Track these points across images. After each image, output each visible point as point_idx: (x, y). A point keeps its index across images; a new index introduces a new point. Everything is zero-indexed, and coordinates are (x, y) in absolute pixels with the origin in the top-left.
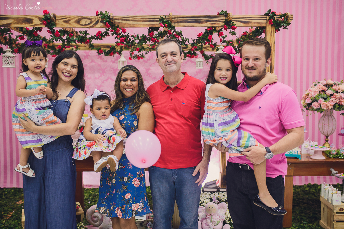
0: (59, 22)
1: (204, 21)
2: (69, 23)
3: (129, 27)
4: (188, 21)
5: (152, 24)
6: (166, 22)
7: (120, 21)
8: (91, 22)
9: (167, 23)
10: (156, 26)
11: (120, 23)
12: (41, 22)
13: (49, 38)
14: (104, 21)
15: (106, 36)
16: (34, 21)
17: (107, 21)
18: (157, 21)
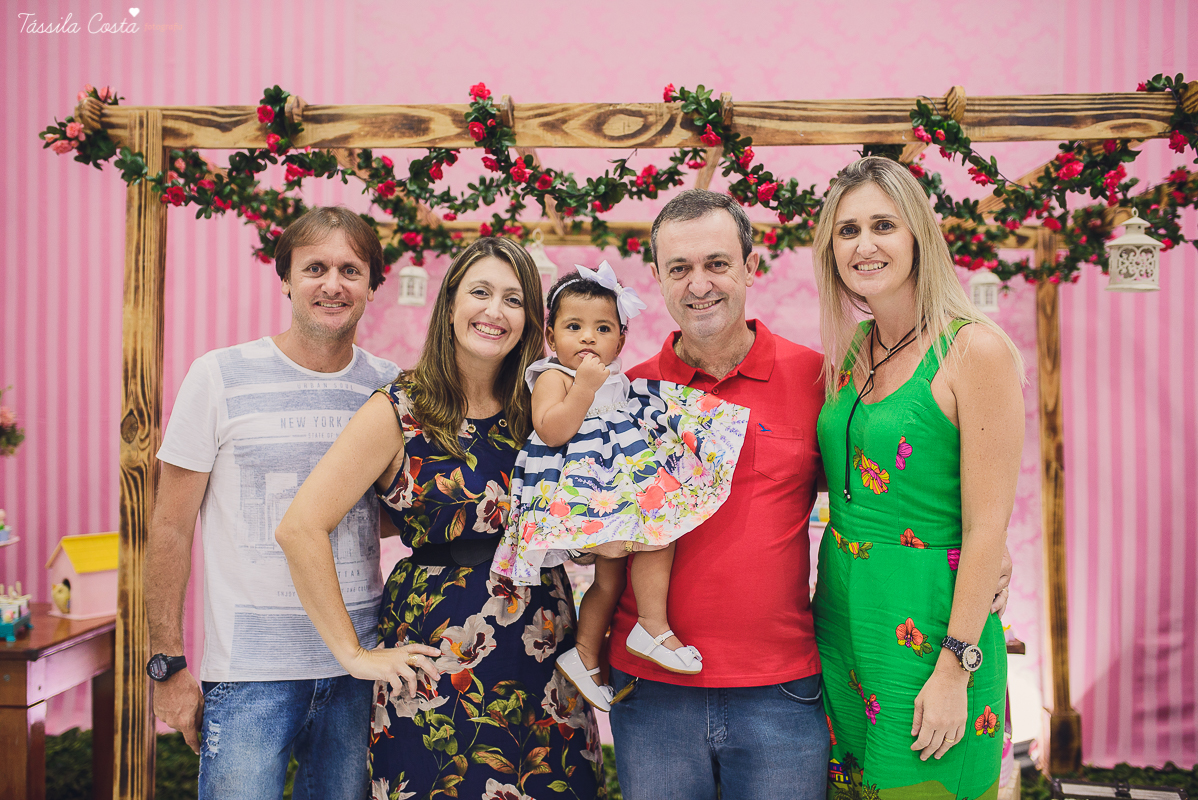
0: (524, 127)
1: (1087, 117)
2: (563, 131)
3: (790, 142)
4: (1020, 117)
5: (880, 133)
6: (939, 124)
7: (756, 122)
8: (645, 128)
9: (942, 127)
10: (896, 140)
11: (754, 128)
12: (459, 130)
13: (462, 194)
14: (698, 123)
15: (671, 185)
16: (432, 126)
17: (709, 122)
18: (897, 120)
